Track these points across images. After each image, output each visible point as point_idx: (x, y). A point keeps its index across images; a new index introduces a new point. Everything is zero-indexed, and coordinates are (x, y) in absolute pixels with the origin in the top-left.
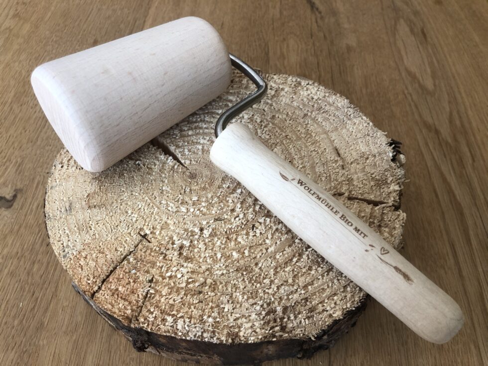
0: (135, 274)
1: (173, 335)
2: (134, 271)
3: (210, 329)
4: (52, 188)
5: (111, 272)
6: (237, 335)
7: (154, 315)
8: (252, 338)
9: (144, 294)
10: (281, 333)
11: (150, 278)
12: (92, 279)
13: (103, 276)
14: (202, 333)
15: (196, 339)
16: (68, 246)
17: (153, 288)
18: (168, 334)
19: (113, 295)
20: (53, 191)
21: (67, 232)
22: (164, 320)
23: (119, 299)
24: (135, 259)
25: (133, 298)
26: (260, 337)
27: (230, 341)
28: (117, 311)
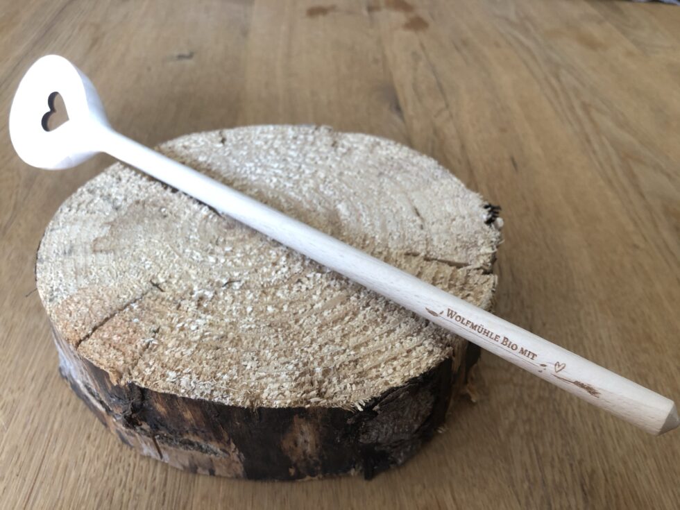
0: (137, 323)
1: (173, 393)
2: (136, 320)
3: (224, 387)
4: (52, 230)
5: (107, 319)
6: (258, 397)
7: (153, 369)
8: (278, 402)
9: (144, 344)
10: (317, 399)
11: (156, 329)
12: (80, 325)
13: (95, 323)
14: (212, 391)
15: (202, 398)
16: (58, 290)
17: (157, 339)
18: (167, 391)
19: (104, 344)
20: (53, 233)
21: (61, 275)
22: (164, 376)
23: (112, 348)
24: (140, 307)
25: (129, 349)
26: (289, 401)
27: (248, 403)
28: (105, 362)
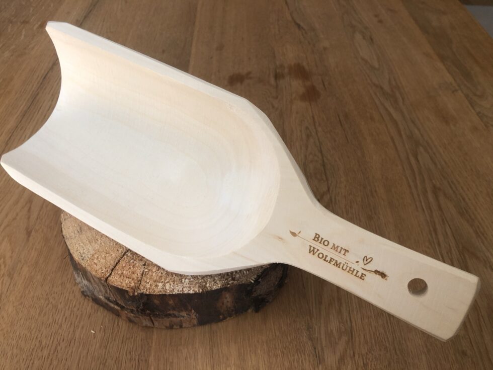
0: (133, 262)
1: (164, 293)
3: (188, 285)
4: (65, 220)
5: (117, 264)
6: (205, 286)
7: (150, 284)
8: (215, 287)
9: (141, 273)
10: (232, 282)
11: (144, 263)
12: (104, 270)
13: (111, 267)
14: (183, 288)
15: (179, 292)
16: (84, 253)
17: (146, 269)
18: (161, 293)
19: (120, 277)
21: (82, 244)
22: (156, 286)
23: (125, 278)
24: (131, 254)
25: (135, 276)
26: (219, 286)
27: (201, 290)
28: (125, 285)
